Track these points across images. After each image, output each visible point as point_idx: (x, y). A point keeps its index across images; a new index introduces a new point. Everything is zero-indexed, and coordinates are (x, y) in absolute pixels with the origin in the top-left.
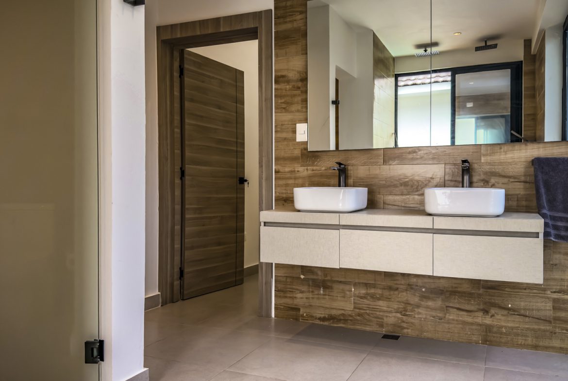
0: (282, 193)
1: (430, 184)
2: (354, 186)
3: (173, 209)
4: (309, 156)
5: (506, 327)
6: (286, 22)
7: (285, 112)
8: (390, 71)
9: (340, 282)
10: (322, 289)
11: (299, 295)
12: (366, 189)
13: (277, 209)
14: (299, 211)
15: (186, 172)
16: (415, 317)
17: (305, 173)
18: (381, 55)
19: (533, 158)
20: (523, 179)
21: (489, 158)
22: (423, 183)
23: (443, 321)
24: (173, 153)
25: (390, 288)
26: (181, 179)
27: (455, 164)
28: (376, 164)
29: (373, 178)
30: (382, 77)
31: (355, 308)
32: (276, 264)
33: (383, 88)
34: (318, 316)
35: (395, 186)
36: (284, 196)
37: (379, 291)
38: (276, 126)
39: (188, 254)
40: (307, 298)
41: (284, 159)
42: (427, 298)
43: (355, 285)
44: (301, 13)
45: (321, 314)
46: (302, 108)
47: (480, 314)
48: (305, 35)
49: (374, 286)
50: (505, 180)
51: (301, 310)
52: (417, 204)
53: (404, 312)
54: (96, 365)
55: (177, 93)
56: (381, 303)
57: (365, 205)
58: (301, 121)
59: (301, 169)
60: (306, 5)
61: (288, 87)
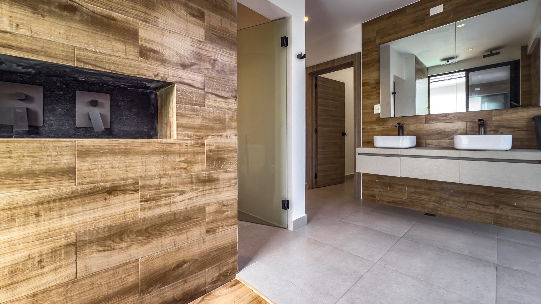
0: (366, 139)
1: (457, 133)
2: (407, 135)
3: (312, 147)
4: (380, 120)
5: (512, 217)
6: (368, 57)
7: (368, 100)
8: (425, 74)
9: (399, 184)
10: (388, 187)
11: (376, 190)
12: (415, 137)
13: (364, 146)
14: (377, 148)
15: (318, 131)
16: (446, 206)
17: (379, 129)
18: (420, 67)
19: (534, 116)
20: (525, 129)
21: (498, 118)
22: (452, 133)
23: (464, 209)
24: (312, 122)
25: (430, 189)
26: (316, 134)
27: (473, 122)
28: (421, 123)
29: (419, 130)
30: (421, 78)
31: (408, 198)
32: (363, 173)
33: (421, 84)
34: (386, 200)
35: (434, 135)
36: (367, 140)
37: (423, 191)
38: (363, 107)
39: (319, 167)
40: (380, 191)
41: (367, 122)
42: (455, 196)
43: (408, 186)
44: (376, 51)
45: (388, 200)
46: (377, 97)
47: (492, 207)
48: (378, 61)
49: (420, 188)
50: (512, 130)
51: (377, 197)
52: (448, 144)
53: (438, 202)
54: (286, 210)
55: (314, 95)
56: (424, 197)
57: (415, 145)
58: (376, 104)
59: (376, 127)
60: (379, 47)
61: (369, 87)
